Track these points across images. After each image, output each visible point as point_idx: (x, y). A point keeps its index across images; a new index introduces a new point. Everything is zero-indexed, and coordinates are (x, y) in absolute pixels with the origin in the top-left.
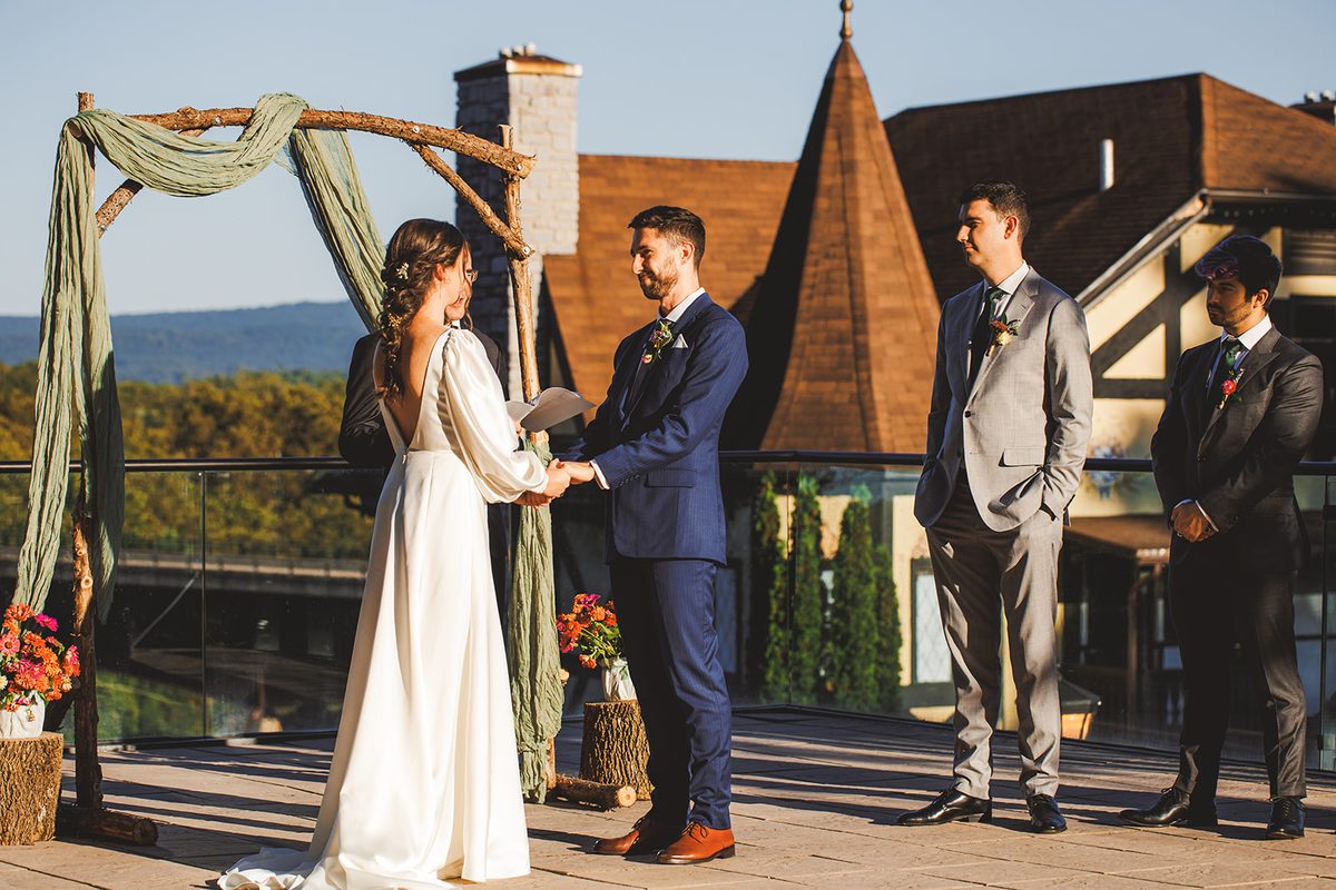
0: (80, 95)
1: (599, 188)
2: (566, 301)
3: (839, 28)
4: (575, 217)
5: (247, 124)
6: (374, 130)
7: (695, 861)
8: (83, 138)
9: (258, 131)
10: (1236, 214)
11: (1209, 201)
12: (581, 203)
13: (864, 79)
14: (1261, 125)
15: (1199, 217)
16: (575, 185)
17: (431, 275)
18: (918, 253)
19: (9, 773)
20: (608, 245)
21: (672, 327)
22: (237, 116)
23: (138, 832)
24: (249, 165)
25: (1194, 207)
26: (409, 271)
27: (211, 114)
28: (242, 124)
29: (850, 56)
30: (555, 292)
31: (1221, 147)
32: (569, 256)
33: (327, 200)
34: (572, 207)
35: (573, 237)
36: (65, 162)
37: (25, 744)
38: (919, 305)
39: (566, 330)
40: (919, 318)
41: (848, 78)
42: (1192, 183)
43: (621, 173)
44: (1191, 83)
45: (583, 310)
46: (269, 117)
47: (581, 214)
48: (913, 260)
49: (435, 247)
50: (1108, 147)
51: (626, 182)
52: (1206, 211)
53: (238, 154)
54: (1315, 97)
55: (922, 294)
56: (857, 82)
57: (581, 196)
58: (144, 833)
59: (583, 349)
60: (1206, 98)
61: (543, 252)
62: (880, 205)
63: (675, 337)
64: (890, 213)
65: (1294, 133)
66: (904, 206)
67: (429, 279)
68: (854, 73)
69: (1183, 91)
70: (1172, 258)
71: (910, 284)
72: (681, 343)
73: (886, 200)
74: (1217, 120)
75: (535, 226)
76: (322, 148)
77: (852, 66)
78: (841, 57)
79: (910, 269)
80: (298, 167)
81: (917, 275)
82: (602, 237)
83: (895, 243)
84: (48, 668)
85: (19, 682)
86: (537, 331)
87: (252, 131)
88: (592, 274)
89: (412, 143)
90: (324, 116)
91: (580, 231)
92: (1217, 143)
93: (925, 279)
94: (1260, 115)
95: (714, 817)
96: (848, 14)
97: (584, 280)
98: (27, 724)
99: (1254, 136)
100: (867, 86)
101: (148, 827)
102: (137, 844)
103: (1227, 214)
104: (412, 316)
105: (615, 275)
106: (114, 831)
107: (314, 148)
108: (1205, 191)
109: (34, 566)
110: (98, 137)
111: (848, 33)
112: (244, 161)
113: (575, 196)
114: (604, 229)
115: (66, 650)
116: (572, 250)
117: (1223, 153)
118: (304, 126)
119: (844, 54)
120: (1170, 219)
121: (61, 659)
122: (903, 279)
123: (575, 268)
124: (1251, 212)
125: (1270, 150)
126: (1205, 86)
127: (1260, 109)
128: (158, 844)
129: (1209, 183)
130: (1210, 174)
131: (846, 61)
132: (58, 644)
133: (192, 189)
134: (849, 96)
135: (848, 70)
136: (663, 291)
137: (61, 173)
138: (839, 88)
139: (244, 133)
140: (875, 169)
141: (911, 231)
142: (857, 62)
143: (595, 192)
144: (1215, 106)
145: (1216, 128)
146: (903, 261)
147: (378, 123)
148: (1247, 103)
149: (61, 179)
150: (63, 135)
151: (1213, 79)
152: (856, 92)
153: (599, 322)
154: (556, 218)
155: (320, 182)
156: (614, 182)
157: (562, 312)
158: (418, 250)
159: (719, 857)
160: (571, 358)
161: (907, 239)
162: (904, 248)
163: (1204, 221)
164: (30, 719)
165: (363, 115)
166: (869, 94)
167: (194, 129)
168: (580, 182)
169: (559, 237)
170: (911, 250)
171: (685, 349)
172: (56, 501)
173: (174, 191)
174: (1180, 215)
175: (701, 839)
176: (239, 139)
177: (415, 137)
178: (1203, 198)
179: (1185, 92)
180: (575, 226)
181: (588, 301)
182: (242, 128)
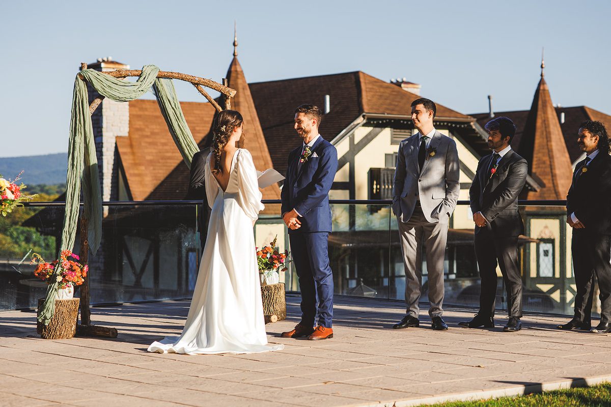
0: (82, 64)
1: (136, 111)
2: (125, 153)
3: (233, 52)
4: (128, 122)
5: (140, 76)
6: (182, 79)
7: (321, 339)
8: (84, 80)
9: (144, 78)
10: (375, 122)
11: (366, 117)
12: (130, 117)
13: (242, 71)
14: (382, 90)
15: (362, 123)
16: (128, 110)
17: (233, 130)
18: (262, 136)
19: (62, 312)
20: (140, 133)
21: (310, 148)
22: (136, 73)
23: (111, 333)
24: (142, 91)
25: (360, 120)
26: (226, 128)
27: (128, 72)
28: (138, 76)
29: (237, 63)
30: (121, 150)
31: (369, 98)
32: (126, 137)
33: (166, 104)
34: (127, 118)
35: (127, 130)
36: (78, 89)
37: (68, 302)
38: (264, 155)
39: (125, 164)
40: (263, 160)
41: (236, 71)
42: (360, 111)
43: (144, 106)
44: (356, 74)
45: (131, 157)
46: (148, 74)
47: (130, 121)
48: (261, 138)
49: (234, 120)
50: (328, 98)
51: (146, 109)
52: (365, 121)
53: (137, 87)
54: (394, 81)
55: (264, 151)
56: (240, 73)
57: (130, 114)
58: (113, 333)
59: (132, 171)
60: (362, 80)
61: (116, 135)
62: (249, 118)
63: (312, 153)
64: (252, 120)
65: (394, 93)
66: (257, 119)
67: (231, 132)
68: (238, 69)
69: (353, 77)
70: (352, 140)
71: (260, 147)
72: (315, 155)
73: (251, 116)
74: (366, 88)
75: (112, 125)
76: (164, 85)
77: (238, 66)
78: (234, 63)
79: (260, 142)
80: (156, 92)
81: (262, 143)
82: (138, 130)
83: (254, 132)
84: (77, 273)
85: (67, 278)
86: (113, 165)
87: (142, 79)
88: (134, 143)
89: (194, 84)
90: (166, 74)
91: (129, 127)
92: (367, 96)
93: (265, 145)
94: (381, 86)
95: (326, 323)
96: (236, 47)
97: (131, 146)
98: (69, 294)
99: (379, 94)
100: (243, 74)
101: (114, 331)
102: (110, 337)
103: (372, 122)
104: (226, 145)
105: (143, 144)
106: (101, 333)
107: (162, 85)
108: (364, 114)
109: (68, 236)
110: (91, 79)
111: (236, 54)
112: (140, 89)
113: (128, 114)
114: (138, 127)
115: (84, 267)
116: (127, 135)
117: (369, 100)
118: (158, 78)
119: (234, 62)
120: (352, 124)
121: (82, 270)
122: (258, 145)
123: (127, 141)
124: (380, 122)
125: (386, 99)
126: (361, 76)
127: (381, 84)
128: (118, 337)
129: (366, 111)
130: (366, 108)
131: (236, 65)
132: (80, 265)
133: (123, 99)
134: (237, 78)
135: (236, 68)
136: (305, 135)
137: (76, 92)
138: (233, 75)
139: (139, 79)
140: (247, 105)
141: (260, 128)
142: (239, 65)
143: (135, 113)
144: (365, 83)
145: (366, 91)
146: (258, 138)
147: (184, 76)
148: (375, 82)
149: (76, 94)
150: (77, 78)
151: (364, 73)
152: (239, 76)
153: (137, 162)
154: (121, 123)
155: (164, 97)
156: (141, 109)
157: (123, 158)
158: (228, 121)
159: (329, 338)
160: (127, 175)
161: (259, 130)
162: (258, 134)
163: (364, 125)
164: (70, 292)
165: (178, 73)
166: (244, 77)
167: (121, 77)
168: (129, 109)
169: (122, 129)
170: (260, 135)
171: (317, 158)
172: (76, 213)
173: (116, 100)
174: (356, 122)
175: (323, 331)
176: (137, 81)
177: (196, 82)
178: (364, 116)
179: (354, 78)
180: (128, 126)
181: (133, 153)
182: (138, 78)
